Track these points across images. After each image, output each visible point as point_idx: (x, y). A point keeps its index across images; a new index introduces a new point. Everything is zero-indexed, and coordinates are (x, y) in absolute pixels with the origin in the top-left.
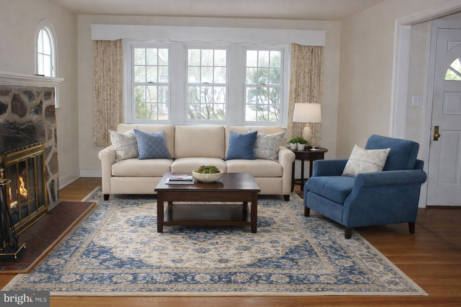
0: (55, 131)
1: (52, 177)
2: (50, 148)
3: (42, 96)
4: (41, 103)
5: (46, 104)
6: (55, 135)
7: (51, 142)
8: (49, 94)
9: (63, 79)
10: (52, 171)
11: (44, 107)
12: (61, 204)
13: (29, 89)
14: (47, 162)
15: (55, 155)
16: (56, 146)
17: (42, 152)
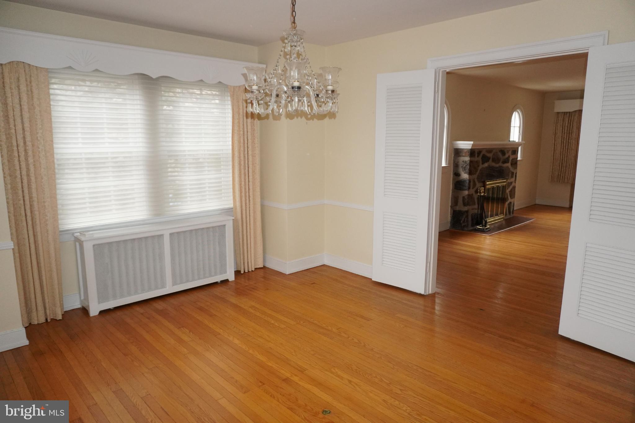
0: (516, 173)
1: (510, 200)
2: (511, 183)
3: (510, 153)
4: (509, 156)
5: (512, 157)
6: (516, 176)
7: (513, 180)
8: (515, 152)
9: (524, 142)
10: (511, 197)
11: (511, 159)
12: (513, 217)
13: (503, 149)
14: (508, 191)
15: (514, 187)
16: (515, 183)
17: (506, 184)
